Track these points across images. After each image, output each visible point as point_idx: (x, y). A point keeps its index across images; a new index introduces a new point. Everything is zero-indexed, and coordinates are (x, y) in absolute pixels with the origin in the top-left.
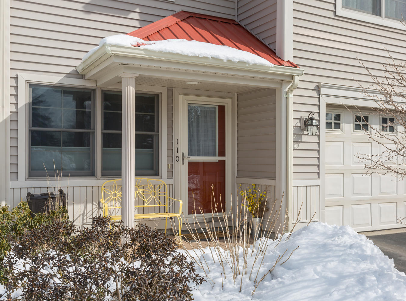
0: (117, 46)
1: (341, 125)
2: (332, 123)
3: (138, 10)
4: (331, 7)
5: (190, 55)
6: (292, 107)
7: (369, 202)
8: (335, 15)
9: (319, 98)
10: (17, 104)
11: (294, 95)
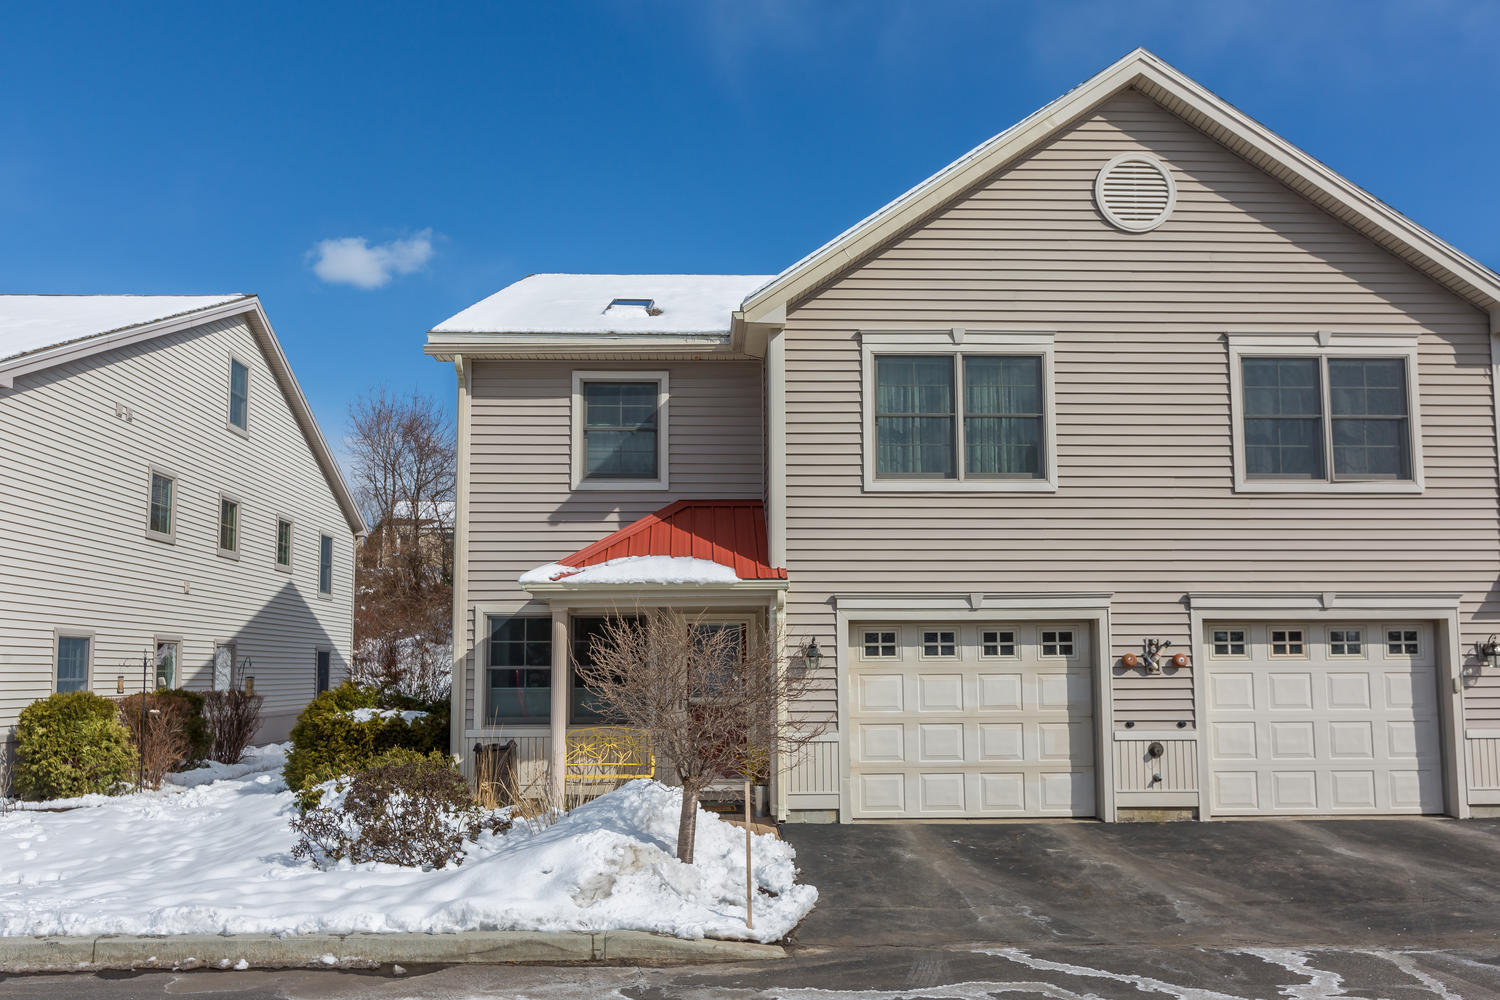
0: (532, 583)
1: (897, 649)
2: (878, 647)
3: (617, 510)
4: (857, 481)
5: (617, 583)
6: (783, 630)
7: (961, 770)
8: (863, 492)
9: (835, 614)
10: (473, 640)
11: (787, 614)
